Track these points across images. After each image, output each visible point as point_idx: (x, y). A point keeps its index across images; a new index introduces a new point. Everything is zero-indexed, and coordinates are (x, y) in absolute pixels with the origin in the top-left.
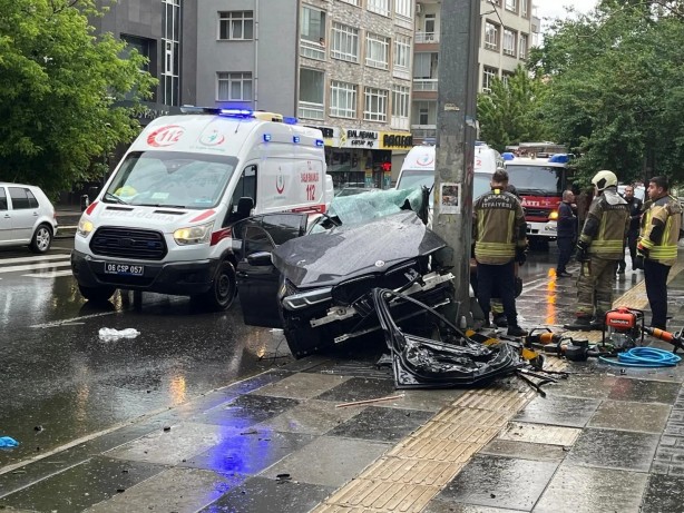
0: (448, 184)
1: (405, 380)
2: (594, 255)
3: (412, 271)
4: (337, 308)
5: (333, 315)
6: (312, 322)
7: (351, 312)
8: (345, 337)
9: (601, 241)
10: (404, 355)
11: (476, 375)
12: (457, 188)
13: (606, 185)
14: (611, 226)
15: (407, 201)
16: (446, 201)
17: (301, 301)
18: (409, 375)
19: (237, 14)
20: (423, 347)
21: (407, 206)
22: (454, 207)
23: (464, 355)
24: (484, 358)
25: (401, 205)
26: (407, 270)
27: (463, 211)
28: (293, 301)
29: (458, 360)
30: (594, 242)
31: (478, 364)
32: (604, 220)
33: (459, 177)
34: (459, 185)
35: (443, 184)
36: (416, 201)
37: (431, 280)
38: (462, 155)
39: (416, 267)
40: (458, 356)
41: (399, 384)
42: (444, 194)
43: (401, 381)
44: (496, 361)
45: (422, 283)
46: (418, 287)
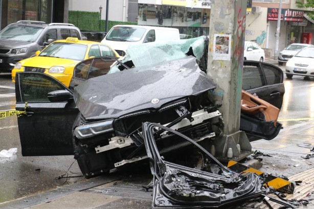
0: (220, 35)
1: (160, 202)
3: (183, 108)
4: (117, 138)
5: (114, 143)
6: (96, 149)
7: (128, 142)
8: (123, 162)
10: (162, 181)
11: (222, 200)
12: (228, 39)
15: (191, 48)
16: (219, 49)
17: (88, 131)
18: (164, 198)
20: (180, 174)
21: (190, 53)
22: (226, 54)
23: (216, 182)
24: (232, 185)
25: (187, 52)
26: (178, 107)
27: (233, 59)
28: (81, 131)
29: (211, 186)
31: (226, 190)
33: (230, 29)
34: (230, 36)
35: (216, 35)
36: (198, 49)
37: (199, 116)
38: (233, 10)
39: (186, 105)
40: (211, 183)
41: (155, 206)
42: (217, 43)
43: (157, 203)
44: (242, 188)
45: (191, 119)
46: (187, 122)
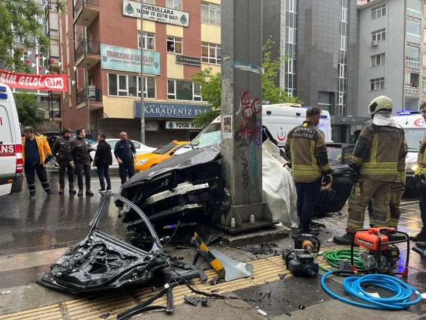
2: (367, 177)
9: (373, 163)
12: (230, 119)
13: (377, 109)
14: (383, 148)
16: (225, 130)
19: (378, 79)
22: (230, 133)
27: (235, 137)
30: (366, 164)
32: (375, 142)
33: (231, 112)
34: (231, 117)
35: (224, 117)
38: (233, 92)
42: (224, 125)
